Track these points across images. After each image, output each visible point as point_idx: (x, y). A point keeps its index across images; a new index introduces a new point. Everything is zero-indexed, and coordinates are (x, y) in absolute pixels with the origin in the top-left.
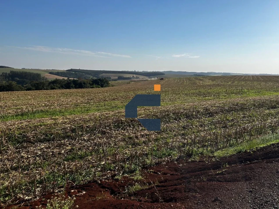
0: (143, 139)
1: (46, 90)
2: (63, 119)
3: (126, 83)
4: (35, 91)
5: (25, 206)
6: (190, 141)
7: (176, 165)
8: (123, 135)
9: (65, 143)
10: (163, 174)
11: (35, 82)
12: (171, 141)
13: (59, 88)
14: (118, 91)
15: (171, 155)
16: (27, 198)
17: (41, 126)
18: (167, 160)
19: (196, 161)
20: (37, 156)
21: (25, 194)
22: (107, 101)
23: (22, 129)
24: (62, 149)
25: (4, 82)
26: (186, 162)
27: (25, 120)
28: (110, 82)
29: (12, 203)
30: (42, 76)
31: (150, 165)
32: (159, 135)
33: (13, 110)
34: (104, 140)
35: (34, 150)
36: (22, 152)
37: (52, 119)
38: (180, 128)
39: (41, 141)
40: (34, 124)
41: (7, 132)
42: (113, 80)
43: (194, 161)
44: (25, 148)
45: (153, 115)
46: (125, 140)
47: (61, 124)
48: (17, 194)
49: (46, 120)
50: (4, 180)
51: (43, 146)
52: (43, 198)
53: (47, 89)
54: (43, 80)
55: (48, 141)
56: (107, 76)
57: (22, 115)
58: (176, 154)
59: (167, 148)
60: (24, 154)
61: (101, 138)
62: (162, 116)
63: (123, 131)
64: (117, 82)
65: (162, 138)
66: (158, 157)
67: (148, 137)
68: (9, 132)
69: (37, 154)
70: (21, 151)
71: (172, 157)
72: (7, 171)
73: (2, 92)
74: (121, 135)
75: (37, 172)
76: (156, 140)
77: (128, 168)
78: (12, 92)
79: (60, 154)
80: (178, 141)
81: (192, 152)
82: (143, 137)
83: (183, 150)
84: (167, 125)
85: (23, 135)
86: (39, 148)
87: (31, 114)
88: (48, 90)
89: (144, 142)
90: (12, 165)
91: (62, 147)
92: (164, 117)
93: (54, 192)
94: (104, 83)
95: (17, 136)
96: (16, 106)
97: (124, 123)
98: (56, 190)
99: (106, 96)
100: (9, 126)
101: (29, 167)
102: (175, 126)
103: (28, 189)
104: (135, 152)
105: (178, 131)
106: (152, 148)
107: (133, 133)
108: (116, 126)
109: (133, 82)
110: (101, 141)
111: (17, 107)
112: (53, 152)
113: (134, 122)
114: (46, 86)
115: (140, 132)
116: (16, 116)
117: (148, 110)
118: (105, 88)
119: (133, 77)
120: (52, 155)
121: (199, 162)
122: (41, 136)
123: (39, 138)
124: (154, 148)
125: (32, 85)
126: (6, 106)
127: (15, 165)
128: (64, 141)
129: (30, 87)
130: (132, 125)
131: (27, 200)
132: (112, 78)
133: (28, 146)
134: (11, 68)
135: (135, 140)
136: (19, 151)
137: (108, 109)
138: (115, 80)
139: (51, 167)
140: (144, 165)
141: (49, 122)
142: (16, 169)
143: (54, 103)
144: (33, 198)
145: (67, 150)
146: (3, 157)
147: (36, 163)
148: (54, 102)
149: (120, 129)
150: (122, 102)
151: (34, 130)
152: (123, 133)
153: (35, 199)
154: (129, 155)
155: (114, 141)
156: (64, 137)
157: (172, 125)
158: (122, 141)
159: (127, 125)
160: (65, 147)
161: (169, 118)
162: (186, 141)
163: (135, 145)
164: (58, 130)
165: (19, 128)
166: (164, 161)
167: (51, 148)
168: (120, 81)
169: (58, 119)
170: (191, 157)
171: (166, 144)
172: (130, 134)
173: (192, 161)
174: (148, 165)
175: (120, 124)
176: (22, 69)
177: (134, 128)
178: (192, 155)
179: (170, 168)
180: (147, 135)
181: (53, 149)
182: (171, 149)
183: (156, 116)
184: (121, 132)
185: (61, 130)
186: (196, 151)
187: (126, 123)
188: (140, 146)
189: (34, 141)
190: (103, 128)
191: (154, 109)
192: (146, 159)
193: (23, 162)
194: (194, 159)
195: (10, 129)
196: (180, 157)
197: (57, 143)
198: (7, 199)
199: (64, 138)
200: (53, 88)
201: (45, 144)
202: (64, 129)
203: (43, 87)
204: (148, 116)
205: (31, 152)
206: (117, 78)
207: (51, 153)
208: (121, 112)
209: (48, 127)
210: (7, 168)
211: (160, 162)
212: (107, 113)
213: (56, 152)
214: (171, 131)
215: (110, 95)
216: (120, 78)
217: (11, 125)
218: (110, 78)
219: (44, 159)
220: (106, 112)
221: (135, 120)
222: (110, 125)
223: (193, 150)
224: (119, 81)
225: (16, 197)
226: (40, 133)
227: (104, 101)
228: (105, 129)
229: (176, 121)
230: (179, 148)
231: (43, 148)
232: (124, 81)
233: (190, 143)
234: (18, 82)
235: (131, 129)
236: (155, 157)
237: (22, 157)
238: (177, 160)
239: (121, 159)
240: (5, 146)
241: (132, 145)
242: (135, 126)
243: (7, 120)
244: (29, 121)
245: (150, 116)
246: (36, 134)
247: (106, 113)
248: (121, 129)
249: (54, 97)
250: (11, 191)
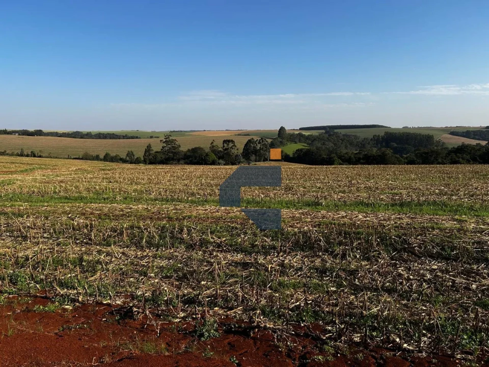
1: (441, 165)
2: (477, 223)
4: (423, 166)
5: (403, 358)
9: (479, 270)
11: (423, 150)
13: (468, 162)
16: (405, 345)
17: (433, 228)
20: (425, 281)
21: (404, 339)
23: (401, 229)
24: (472, 281)
25: (375, 150)
27: (406, 214)
29: (383, 344)
30: (436, 138)
33: (387, 196)
35: (420, 269)
36: (400, 267)
37: (454, 220)
39: (432, 256)
40: (421, 223)
41: (380, 229)
44: (405, 261)
47: (472, 232)
48: (391, 332)
49: (443, 220)
50: (371, 303)
51: (436, 267)
52: (433, 358)
53: (443, 163)
54: (436, 146)
55: (447, 259)
57: (402, 205)
60: (402, 270)
68: (383, 231)
69: (425, 278)
70: (397, 264)
72: (376, 290)
73: (372, 166)
75: (424, 308)
78: (385, 166)
79: (467, 288)
85: (403, 239)
86: (428, 267)
87: (416, 206)
88: (446, 164)
90: (384, 284)
91: (473, 277)
93: (452, 356)
95: (394, 239)
96: (392, 190)
98: (458, 354)
100: (381, 220)
101: (411, 296)
103: (408, 332)
111: (393, 191)
112: (454, 282)
114: (442, 158)
116: (393, 205)
120: (452, 286)
122: (433, 247)
123: (428, 249)
125: (416, 155)
126: (377, 188)
127: (388, 284)
128: (478, 267)
129: (413, 156)
131: (405, 349)
133: (410, 259)
134: (386, 127)
136: (395, 265)
139: (449, 308)
141: (448, 224)
142: (390, 291)
143: (459, 190)
144: (416, 351)
145: (484, 286)
146: (372, 267)
147: (421, 293)
148: (457, 188)
151: (421, 235)
153: (420, 354)
156: (478, 260)
160: (479, 279)
164: (466, 242)
165: (396, 227)
167: (451, 274)
169: (466, 221)
176: (404, 127)
181: (454, 276)
185: (473, 244)
189: (420, 253)
193: (401, 283)
195: (384, 226)
197: (462, 266)
198: (374, 334)
199: (478, 261)
200: (454, 162)
201: (439, 262)
202: (478, 243)
203: (437, 160)
205: (414, 270)
207: (450, 284)
209: (446, 233)
210: (377, 286)
213: (460, 283)
217: (384, 220)
219: (437, 290)
225: (388, 337)
226: (432, 241)
231: (436, 270)
234: (396, 151)
237: (400, 275)
240: (376, 251)
243: (379, 210)
244: (412, 218)
246: (425, 241)
249: (458, 178)
250: (382, 324)
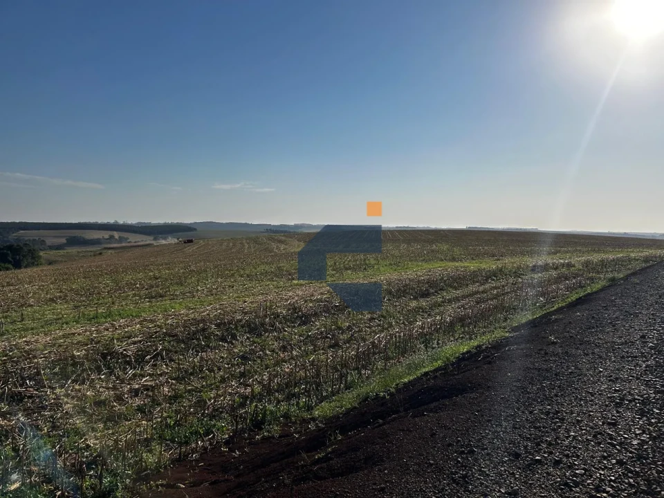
0: (138, 402)
3: (92, 254)
6: (257, 388)
7: (224, 456)
8: (77, 396)
10: (191, 487)
12: (212, 395)
14: (65, 277)
15: (213, 432)
18: (202, 446)
19: (273, 437)
22: (31, 306)
26: (250, 444)
28: (41, 254)
31: (157, 468)
32: (180, 384)
34: (18, 419)
38: (235, 359)
42: (51, 248)
43: (269, 438)
45: (165, 334)
46: (85, 412)
56: (31, 238)
58: (224, 428)
59: (202, 415)
61: (10, 414)
62: (189, 334)
63: (77, 387)
64: (65, 251)
65: (189, 391)
66: (178, 443)
67: (151, 393)
71: (214, 436)
74: (73, 398)
76: (175, 398)
77: (91, 487)
80: (230, 394)
81: (264, 415)
82: (136, 395)
83: (241, 414)
84: (202, 358)
89: (140, 409)
92: (193, 336)
94: (24, 256)
97: (82, 364)
99: (28, 294)
102: (222, 357)
104: (115, 440)
105: (229, 368)
106: (161, 422)
107: (108, 388)
108: (55, 374)
109: (110, 251)
110: (8, 423)
113: (111, 359)
115: (129, 384)
117: (152, 321)
118: (25, 270)
119: (112, 237)
121: (280, 437)
124: (169, 420)
130: (105, 365)
132: (49, 242)
135: (115, 406)
137: (32, 329)
138: (59, 247)
140: (138, 473)
149: (70, 381)
150: (76, 307)
152: (79, 390)
154: (95, 450)
155: (52, 417)
157: (216, 353)
158: (75, 414)
159: (90, 369)
161: (206, 337)
162: (249, 390)
163: (116, 422)
166: (194, 451)
168: (73, 250)
170: (261, 429)
171: (201, 403)
172: (98, 391)
173: (264, 438)
174: (150, 469)
175: (70, 369)
177: (111, 375)
178: (264, 424)
179: (210, 465)
180: (148, 390)
182: (212, 417)
183: (173, 336)
184: (72, 391)
186: (272, 412)
187: (87, 365)
188: (130, 420)
190: (15, 384)
191: (167, 319)
192: (144, 455)
194: (268, 431)
196: (235, 432)
204: (151, 337)
206: (64, 241)
208: (74, 334)
211: (184, 456)
212: (28, 339)
214: (211, 370)
215: (41, 288)
216: (73, 242)
218: (43, 241)
220: (26, 337)
221: (114, 352)
222: (38, 373)
223: (266, 411)
224: (70, 251)
227: (22, 306)
228: (21, 386)
229: (226, 345)
230: (233, 409)
232: (83, 249)
233: (259, 393)
235: (103, 377)
236: (169, 445)
238: (227, 443)
239: (73, 465)
241: (105, 423)
242: (115, 367)
245: (156, 337)
247: (26, 341)
248: (73, 381)
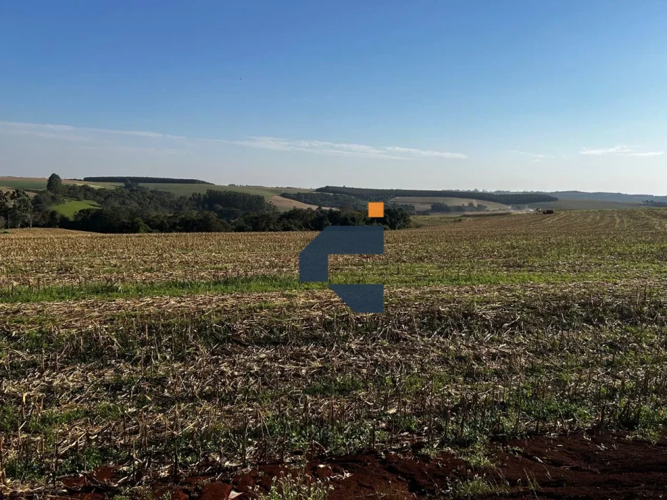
0: (495, 366)
1: (273, 233)
2: (307, 297)
3: (453, 220)
4: (253, 233)
5: (224, 482)
6: (629, 384)
7: (587, 445)
8: (441, 348)
9: (309, 352)
10: (549, 464)
11: (253, 214)
12: (573, 378)
13: (300, 229)
14: (430, 239)
15: (573, 417)
16: (227, 463)
17: (261, 308)
18: (562, 428)
19: (649, 443)
20: (252, 375)
21: (225, 455)
22: (404, 262)
23: (226, 314)
24: (302, 366)
25: (195, 213)
26: (618, 441)
27: (231, 294)
28: (411, 218)
29: (199, 471)
30: (267, 200)
31: (514, 434)
32: (538, 358)
33: (209, 272)
34: (395, 356)
35: (246, 361)
36: (223, 363)
37: (284, 296)
38: (601, 345)
39: (261, 343)
40: (248, 303)
41: (197, 316)
42: (419, 213)
43: (642, 441)
44: (229, 354)
45: (524, 305)
46: (447, 363)
47: (301, 308)
48: (210, 451)
49: (272, 297)
50: (186, 418)
51: (264, 355)
52: (260, 470)
53: (275, 230)
54: (267, 210)
55: (275, 343)
56: (404, 204)
57: (226, 283)
58: (586, 416)
59: (562, 395)
60: (225, 366)
61: (390, 350)
62: (549, 309)
63: (442, 339)
64: (430, 217)
65: (547, 367)
66: (534, 416)
67: (507, 360)
68: (201, 318)
69: (252, 371)
70: (219, 359)
71: (575, 421)
72: (192, 399)
73: (191, 234)
74: (438, 348)
75: (251, 410)
76: (532, 370)
77: (453, 432)
78: (208, 234)
79: (297, 375)
80: (595, 382)
81: (638, 416)
82: (494, 359)
83: (608, 407)
84: (562, 335)
85: (227, 325)
86: (255, 357)
87: (242, 282)
88: (278, 231)
89: (496, 373)
90: (203, 388)
91: (303, 361)
92: (553, 312)
93: (281, 461)
94: (398, 219)
95: (215, 327)
96: (215, 264)
97: (447, 319)
98: (286, 458)
99: (401, 251)
100: (200, 304)
101: (235, 398)
102: (586, 340)
103: (231, 445)
104: (474, 396)
105: (593, 353)
106: (518, 390)
107: (468, 347)
108: (424, 323)
109: (468, 219)
110: (389, 357)
111: (217, 266)
112: (282, 370)
113: (471, 320)
114: (274, 224)
115: (486, 347)
116: (215, 284)
117: (510, 290)
118: (399, 231)
119: (471, 205)
120: (281, 376)
121: (659, 444)
122: (261, 332)
123: (255, 334)
124: (525, 391)
125: (246, 221)
126: (196, 263)
127: (207, 388)
128: (307, 348)
129: (242, 223)
130: (465, 325)
131: (227, 468)
132: (418, 207)
133: (235, 351)
134: (208, 183)
135: (474, 365)
136: (217, 360)
137: (406, 282)
138: (425, 213)
139: (278, 403)
140: (495, 432)
141: (279, 301)
142: (209, 397)
143: (289, 260)
144: (240, 466)
145: (314, 369)
146: (188, 369)
147: (247, 391)
148: (289, 257)
149: (436, 332)
150: (440, 267)
151: (248, 318)
152: (443, 343)
153: (244, 470)
154: (457, 399)
155: (421, 360)
156: (307, 339)
157: (579, 334)
158: (439, 362)
159: (453, 326)
160: (308, 362)
161: (568, 316)
162: (619, 382)
163: (474, 379)
164: (296, 320)
165: (219, 311)
166: (552, 429)
167: (280, 361)
168: (436, 216)
169: (296, 296)
170: (633, 429)
171: (560, 383)
172: (459, 347)
173: (635, 440)
174: (507, 433)
175: (437, 321)
176: (230, 185)
177: (470, 335)
178: (637, 425)
179: (569, 449)
180: (504, 356)
181: (283, 363)
182: (572, 401)
183: (532, 309)
184: (437, 342)
185: (303, 321)
186: (648, 415)
187: (450, 320)
188: (487, 381)
189: (246, 340)
190: (394, 326)
191: (525, 291)
192: (501, 418)
193: (224, 384)
194: (642, 434)
195: (203, 312)
196: (600, 424)
197: (292, 350)
198: (189, 459)
199: (307, 341)
200: (286, 229)
201: (267, 349)
202: (307, 320)
203: (268, 226)
204: (509, 305)
205: (240, 364)
206: (429, 207)
207: (279, 373)
208: (439, 292)
209: (275, 312)
210: (193, 393)
211: (541, 432)
212: (403, 290)
213: (290, 370)
214: (572, 352)
215: (411, 247)
216: (437, 208)
217: (204, 303)
218: (413, 207)
219: (265, 384)
220: (400, 288)
221: (474, 314)
222: (410, 320)
223: (640, 411)
224: (433, 217)
225: (207, 459)
226: (259, 324)
227: (398, 261)
228: (399, 328)
229: (591, 327)
230: (597, 398)
231: (264, 359)
232: (446, 215)
233: (631, 389)
234: (221, 214)
235: (463, 335)
236: (525, 416)
237: (222, 373)
238: (590, 432)
239: (438, 407)
240: (192, 346)
241: (465, 377)
242: (475, 328)
243: (197, 292)
244: (238, 298)
245: (514, 307)
246: (250, 325)
247: (401, 291)
248: (439, 333)
249: (290, 247)
250: (199, 443)
